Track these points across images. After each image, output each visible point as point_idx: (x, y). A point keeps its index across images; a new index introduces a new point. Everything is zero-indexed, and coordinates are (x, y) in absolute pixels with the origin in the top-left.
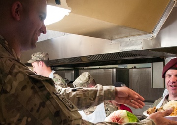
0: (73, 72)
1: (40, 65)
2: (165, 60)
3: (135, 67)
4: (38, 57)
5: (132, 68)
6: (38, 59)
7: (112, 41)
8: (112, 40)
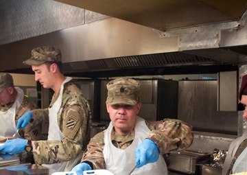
0: (93, 84)
1: (51, 70)
2: (240, 69)
3: (187, 79)
4: (49, 56)
5: (183, 80)
6: (49, 59)
7: (165, 33)
8: (165, 31)
